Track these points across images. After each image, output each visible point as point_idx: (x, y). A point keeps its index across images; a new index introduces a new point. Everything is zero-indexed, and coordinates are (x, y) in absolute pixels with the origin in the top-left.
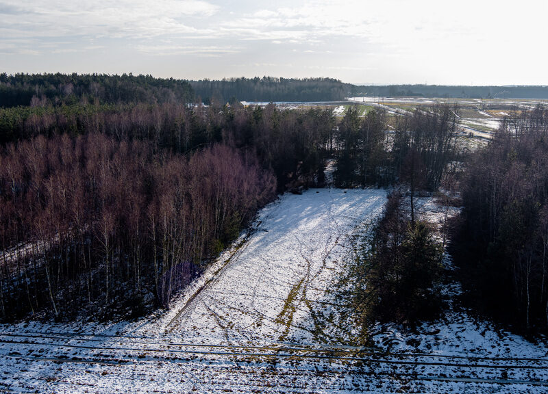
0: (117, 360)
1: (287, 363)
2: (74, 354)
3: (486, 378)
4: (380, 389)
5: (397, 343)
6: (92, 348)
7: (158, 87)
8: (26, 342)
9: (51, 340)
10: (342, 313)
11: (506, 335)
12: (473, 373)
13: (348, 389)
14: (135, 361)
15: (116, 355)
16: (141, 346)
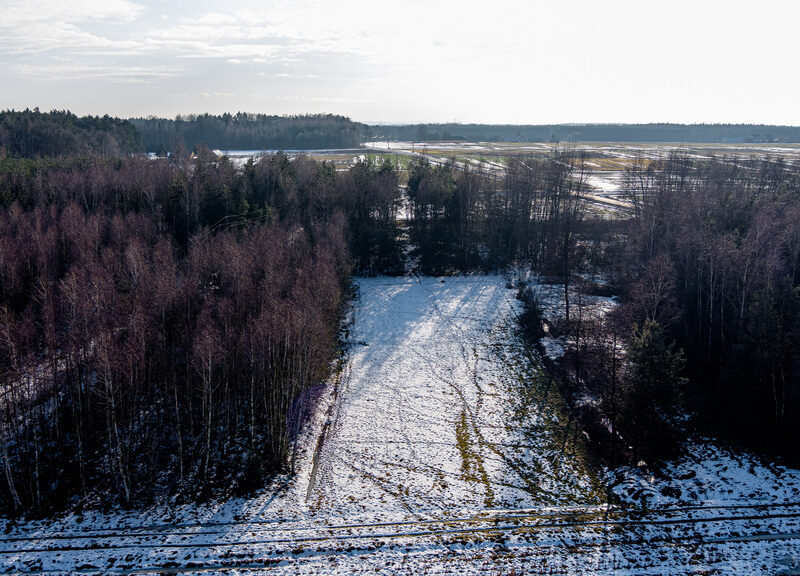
0: (261, 561)
1: (519, 539)
2: (186, 558)
3: (789, 532)
4: (666, 563)
5: (652, 496)
6: (213, 545)
7: (89, 130)
8: (95, 547)
9: (136, 539)
10: (550, 458)
11: (783, 471)
12: (770, 526)
13: (624, 567)
14: (290, 559)
15: (256, 553)
16: (286, 535)
